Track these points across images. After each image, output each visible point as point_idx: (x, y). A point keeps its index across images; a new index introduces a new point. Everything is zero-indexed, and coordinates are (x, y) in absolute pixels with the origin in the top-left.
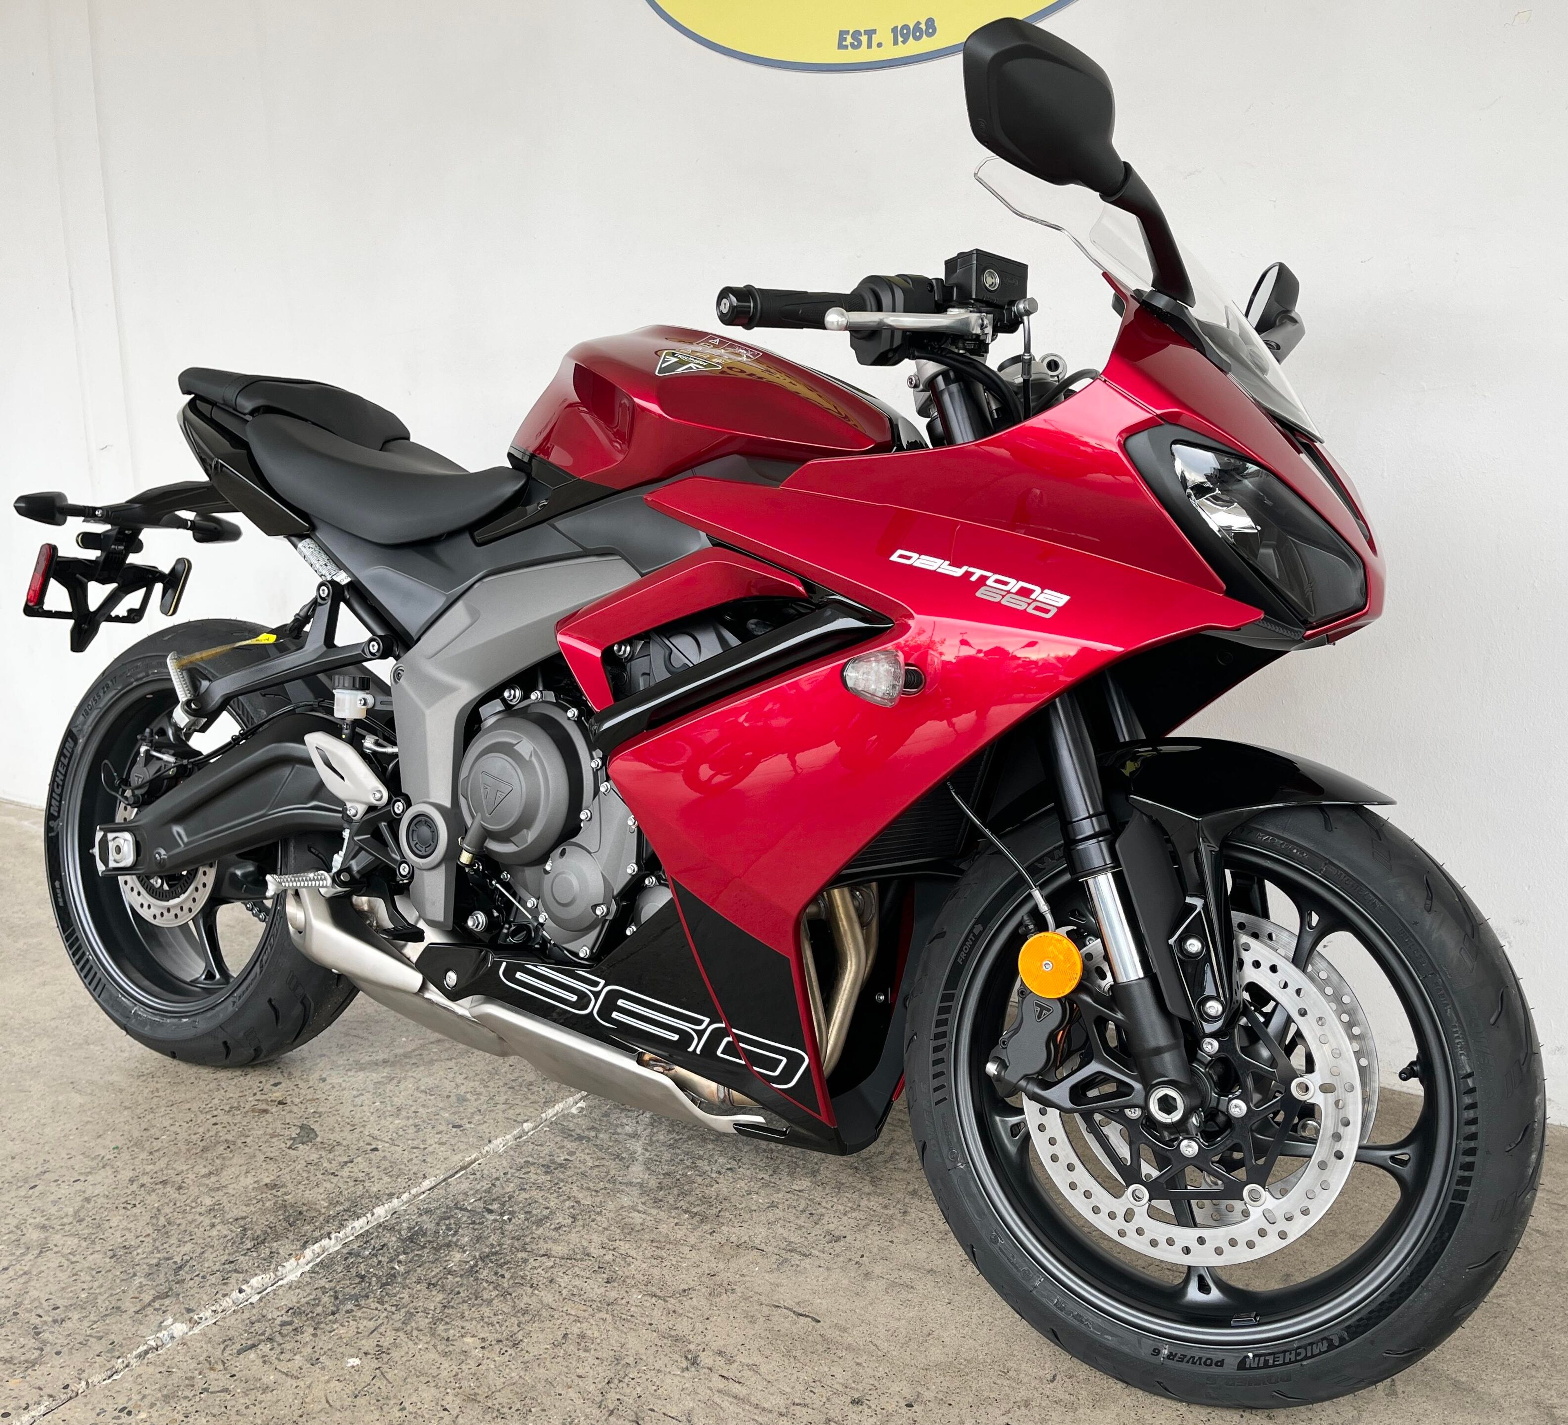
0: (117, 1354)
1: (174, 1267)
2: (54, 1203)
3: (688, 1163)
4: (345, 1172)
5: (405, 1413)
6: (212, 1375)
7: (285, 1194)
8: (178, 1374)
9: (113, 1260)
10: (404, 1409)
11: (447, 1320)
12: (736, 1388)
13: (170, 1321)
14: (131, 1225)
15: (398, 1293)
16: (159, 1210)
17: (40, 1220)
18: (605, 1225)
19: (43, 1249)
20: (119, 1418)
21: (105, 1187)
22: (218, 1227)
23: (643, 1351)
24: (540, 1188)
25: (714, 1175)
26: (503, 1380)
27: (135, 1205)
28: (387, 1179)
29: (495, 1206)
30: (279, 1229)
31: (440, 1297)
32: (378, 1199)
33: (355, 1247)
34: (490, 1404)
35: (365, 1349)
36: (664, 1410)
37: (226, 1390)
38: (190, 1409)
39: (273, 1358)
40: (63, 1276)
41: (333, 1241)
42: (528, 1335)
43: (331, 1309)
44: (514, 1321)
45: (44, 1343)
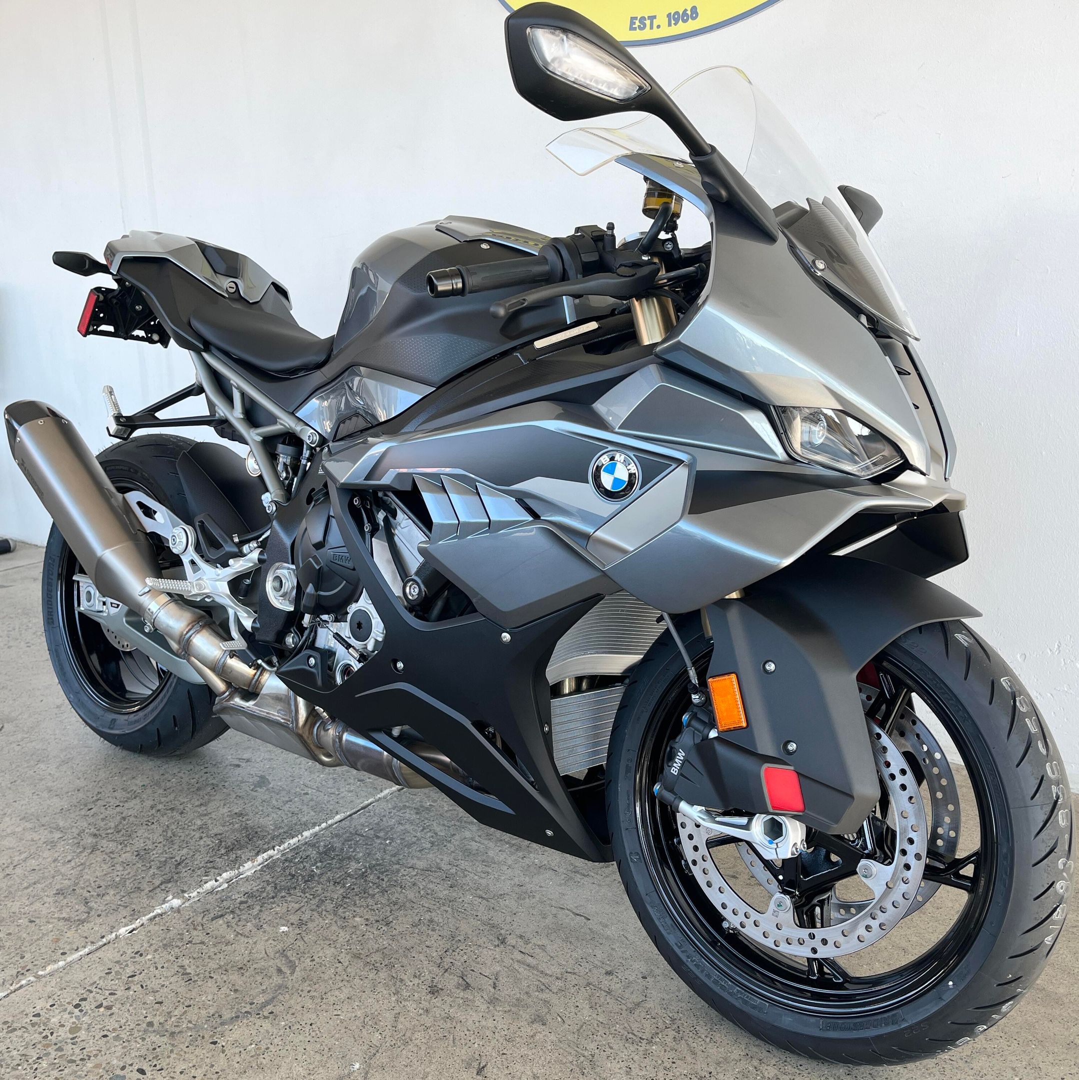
0: (136, 917)
1: (176, 863)
2: (103, 820)
4: (286, 807)
5: (314, 963)
6: (195, 933)
7: (248, 820)
8: (173, 931)
9: (137, 857)
10: (314, 960)
11: (345, 906)
12: (529, 960)
13: (170, 897)
14: (150, 836)
15: (315, 886)
16: (168, 827)
17: (93, 830)
18: (452, 850)
19: (94, 849)
20: (135, 957)
21: (135, 810)
22: (205, 839)
23: (470, 932)
24: (411, 823)
27: (153, 823)
28: (312, 813)
29: (381, 834)
30: (242, 842)
31: (342, 891)
32: (306, 826)
33: (290, 856)
34: (368, 961)
35: (292, 921)
36: (480, 971)
38: (179, 953)
39: (233, 924)
40: (105, 867)
41: (276, 852)
42: (397, 918)
43: (272, 894)
44: (388, 908)
45: (91, 909)
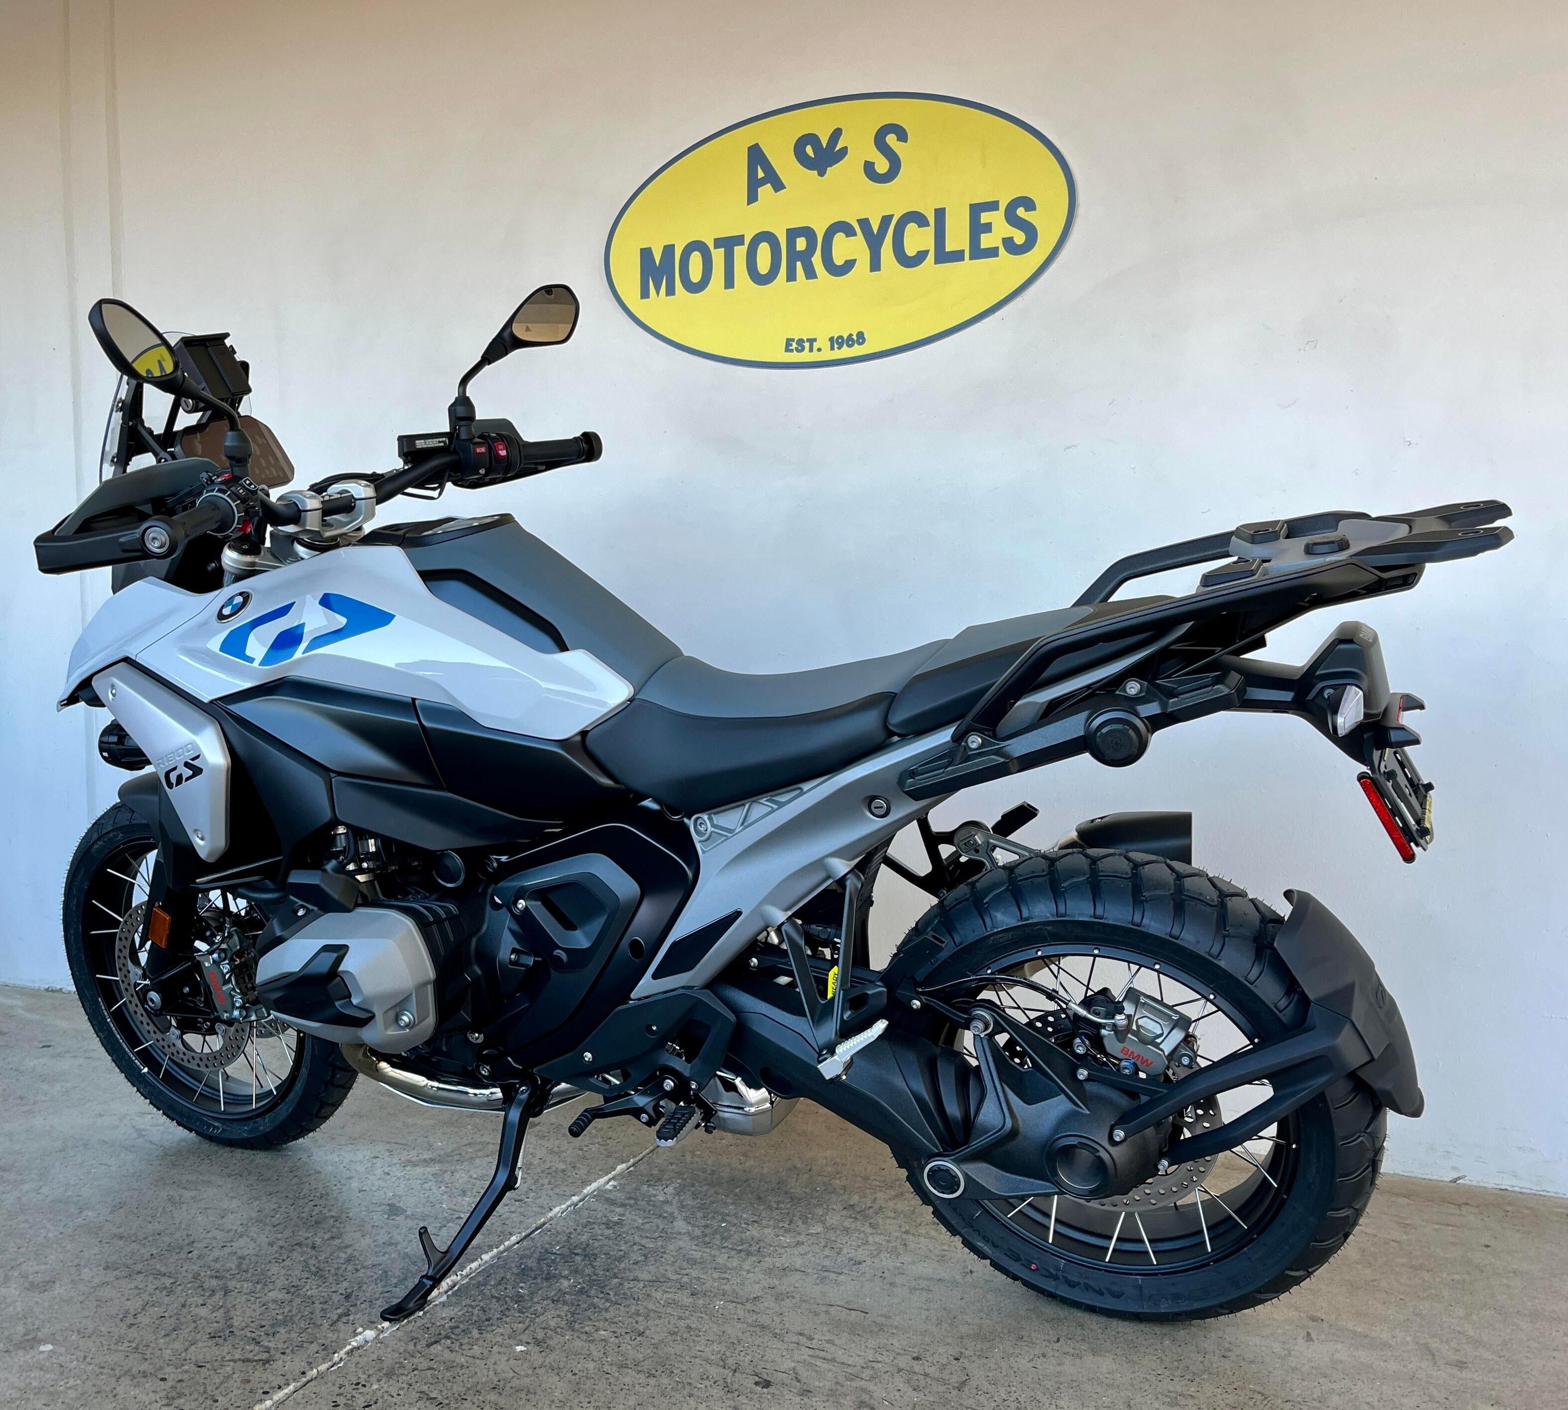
0: (330, 1352)
2: (215, 1262)
3: (720, 1218)
5: (577, 1377)
6: (416, 1361)
8: (388, 1363)
9: (290, 1295)
10: (575, 1374)
11: (579, 1321)
12: (822, 1354)
13: (360, 1330)
14: (289, 1272)
15: (531, 1307)
16: (306, 1263)
17: (210, 1273)
18: (672, 1259)
19: (226, 1291)
20: (357, 1389)
21: (251, 1248)
22: (362, 1271)
23: (741, 1335)
24: (608, 1238)
25: (743, 1226)
26: (642, 1355)
27: (284, 1260)
29: (579, 1251)
31: (566, 1308)
32: (481, 1249)
33: (481, 1279)
34: (639, 1370)
35: (525, 1341)
36: (773, 1369)
37: (432, 1369)
38: (411, 1381)
39: (457, 1349)
40: (254, 1307)
41: (459, 1277)
42: (647, 1328)
43: (484, 1318)
44: (631, 1320)
45: (267, 1347)
